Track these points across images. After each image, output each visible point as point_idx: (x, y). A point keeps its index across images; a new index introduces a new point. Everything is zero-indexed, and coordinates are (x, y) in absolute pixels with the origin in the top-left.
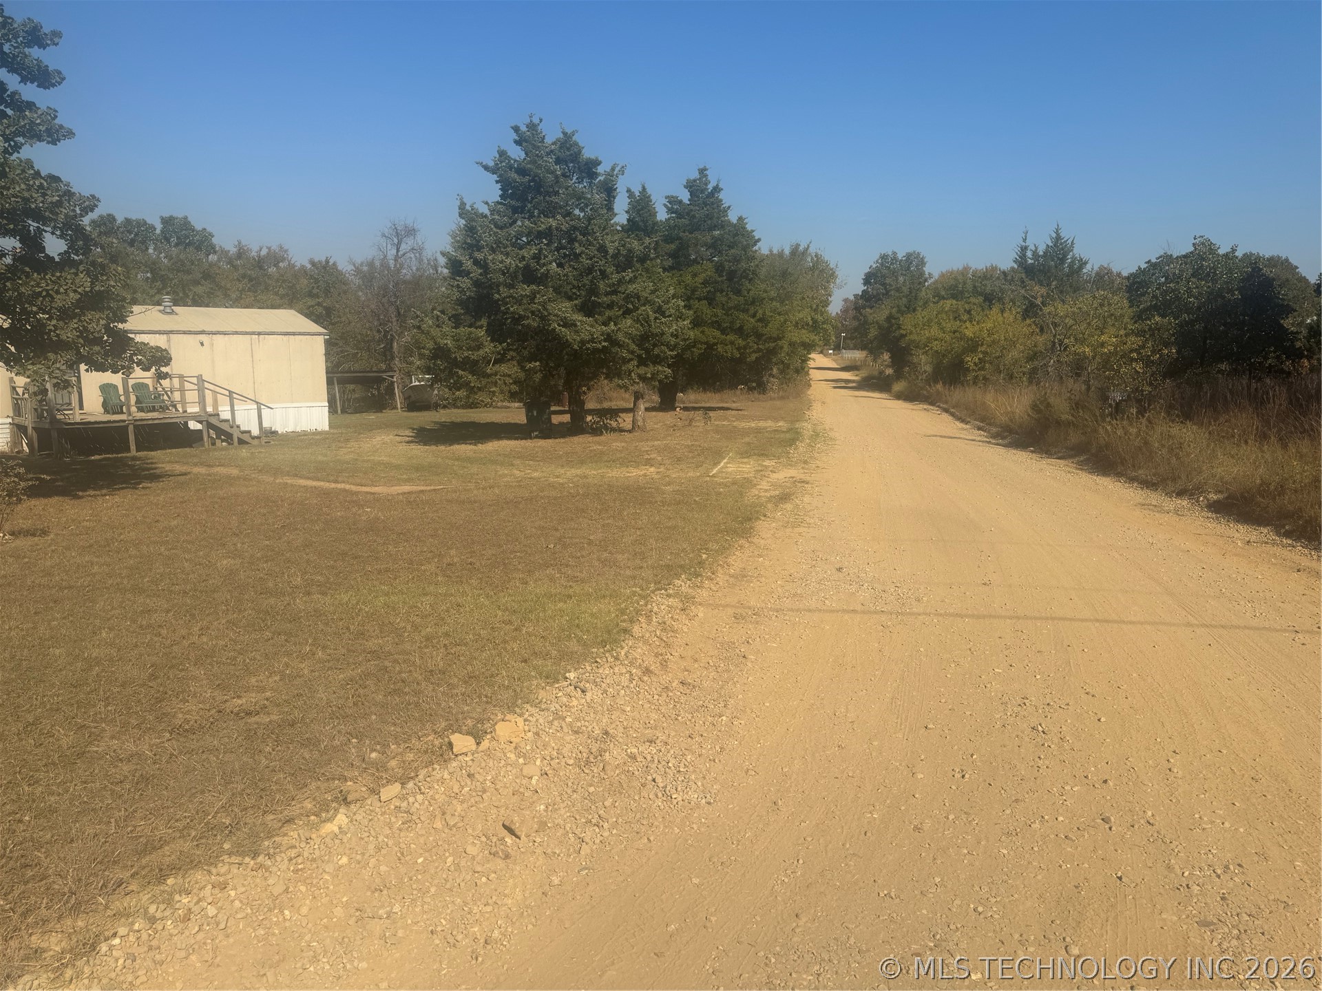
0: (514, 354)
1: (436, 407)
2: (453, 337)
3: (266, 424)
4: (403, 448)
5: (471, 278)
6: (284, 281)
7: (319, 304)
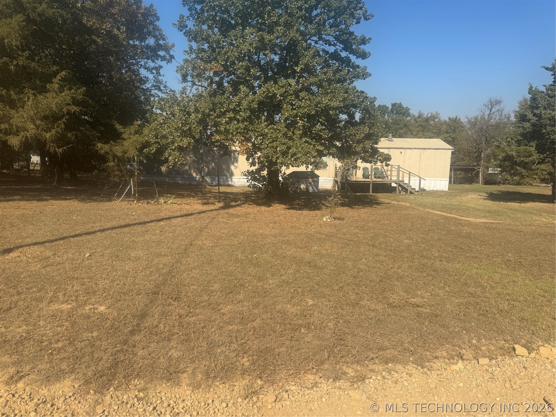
0: (550, 160)
1: (499, 183)
2: (516, 151)
3: (422, 186)
4: (482, 201)
5: (531, 123)
6: (436, 127)
7: (450, 136)
